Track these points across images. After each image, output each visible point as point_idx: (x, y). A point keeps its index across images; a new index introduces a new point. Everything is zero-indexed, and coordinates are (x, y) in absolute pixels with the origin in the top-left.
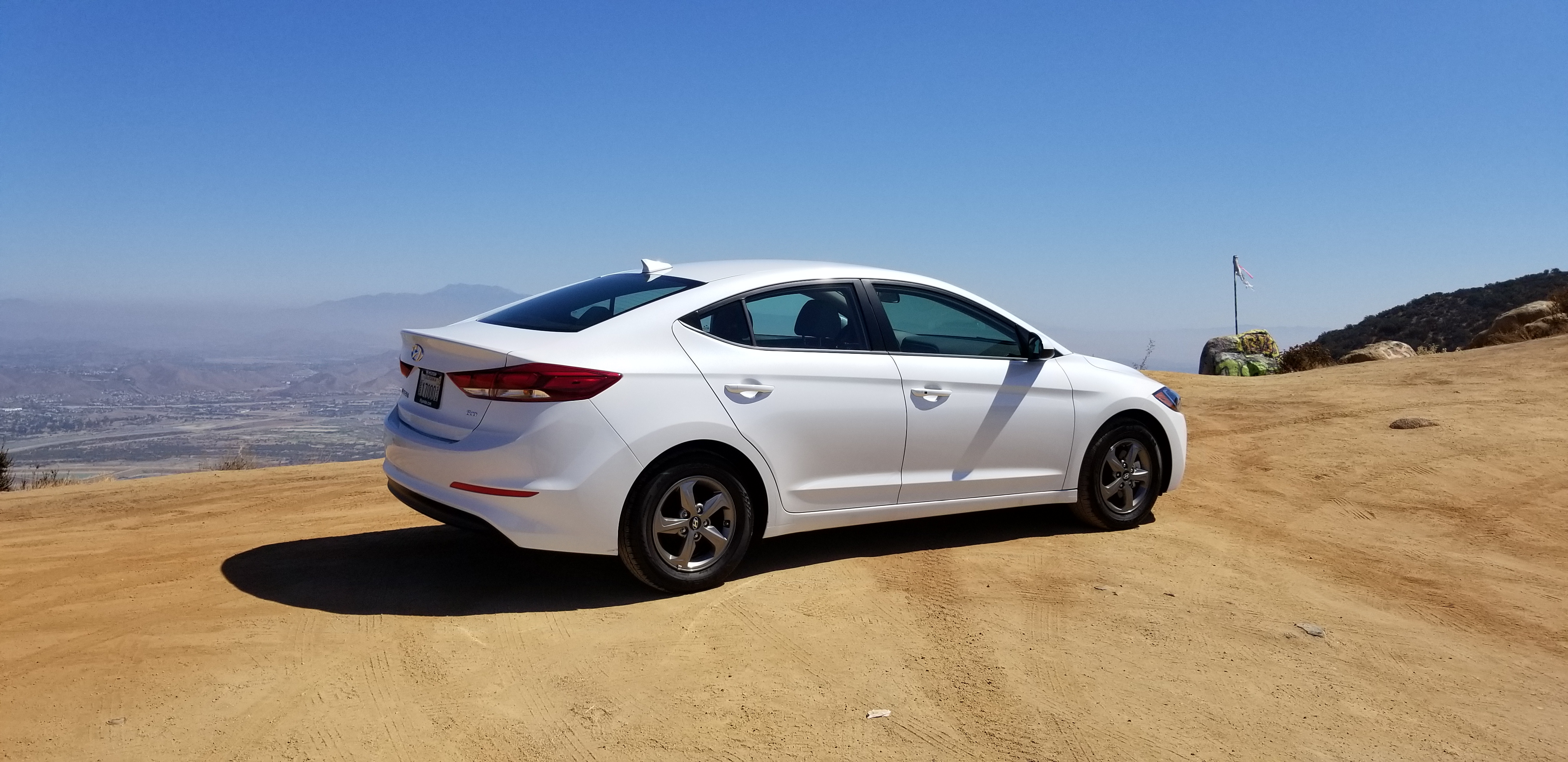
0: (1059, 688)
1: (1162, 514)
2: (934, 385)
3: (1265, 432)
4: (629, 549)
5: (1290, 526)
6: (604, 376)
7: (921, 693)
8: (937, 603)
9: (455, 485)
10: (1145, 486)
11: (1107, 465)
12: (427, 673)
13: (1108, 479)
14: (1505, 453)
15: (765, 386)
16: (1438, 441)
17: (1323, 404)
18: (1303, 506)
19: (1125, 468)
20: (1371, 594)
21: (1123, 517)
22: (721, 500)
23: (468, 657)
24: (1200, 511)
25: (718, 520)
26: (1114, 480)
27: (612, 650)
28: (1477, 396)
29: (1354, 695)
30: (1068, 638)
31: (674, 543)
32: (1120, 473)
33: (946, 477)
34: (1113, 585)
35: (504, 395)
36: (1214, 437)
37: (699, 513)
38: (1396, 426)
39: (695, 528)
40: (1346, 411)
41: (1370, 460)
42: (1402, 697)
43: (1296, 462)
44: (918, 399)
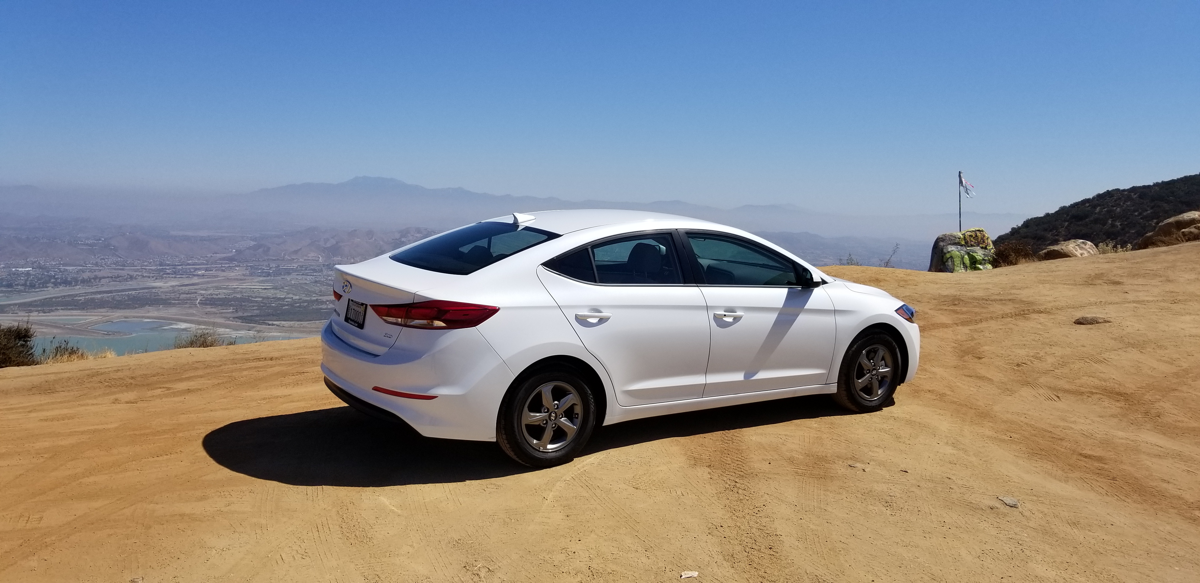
0: (821, 553)
1: (900, 398)
2: (731, 310)
3: (979, 326)
4: (504, 437)
5: (996, 408)
6: (486, 309)
7: (721, 557)
8: (732, 478)
9: (376, 389)
10: (888, 380)
11: (860, 364)
12: (359, 536)
13: (861, 375)
14: (1160, 347)
15: (605, 314)
16: (1110, 335)
17: (1024, 301)
18: (1007, 390)
19: (873, 366)
20: (1055, 469)
21: (871, 403)
22: (572, 399)
23: (387, 522)
24: (928, 395)
25: (569, 414)
26: (865, 375)
27: (492, 516)
28: (1142, 296)
29: (1039, 557)
30: (829, 509)
31: (537, 431)
32: (869, 370)
33: (739, 377)
34: (863, 462)
35: (411, 324)
36: (941, 329)
37: (556, 409)
38: (1079, 322)
39: (553, 420)
40: (1042, 308)
41: (1058, 351)
42: (1075, 559)
43: (1003, 352)
44: (719, 320)
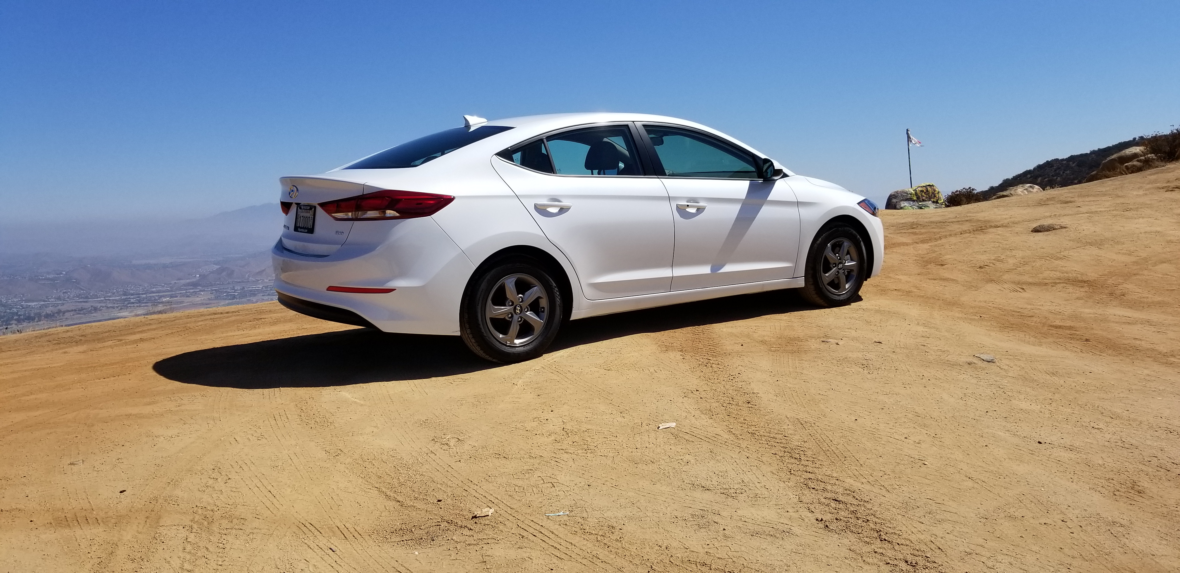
0: (801, 403)
1: (868, 296)
2: (694, 200)
3: (939, 242)
4: (469, 331)
5: (964, 299)
6: (442, 198)
7: (698, 412)
8: (705, 357)
9: (331, 289)
10: (855, 273)
11: (826, 258)
12: (319, 422)
13: (827, 269)
14: (1118, 243)
15: (565, 203)
16: (1067, 238)
17: (980, 221)
18: (971, 286)
19: (839, 260)
20: (1027, 337)
21: (839, 297)
22: (536, 291)
23: (349, 410)
24: (895, 292)
25: (535, 307)
26: (831, 269)
27: (460, 401)
28: (1094, 208)
29: (1022, 397)
30: (805, 372)
31: (502, 325)
32: (835, 264)
33: (706, 270)
34: (835, 339)
35: (365, 216)
36: (902, 247)
37: (521, 302)
38: (1036, 230)
39: (518, 313)
40: (999, 224)
41: (1019, 254)
42: (1057, 396)
43: (964, 258)
44: (682, 211)
